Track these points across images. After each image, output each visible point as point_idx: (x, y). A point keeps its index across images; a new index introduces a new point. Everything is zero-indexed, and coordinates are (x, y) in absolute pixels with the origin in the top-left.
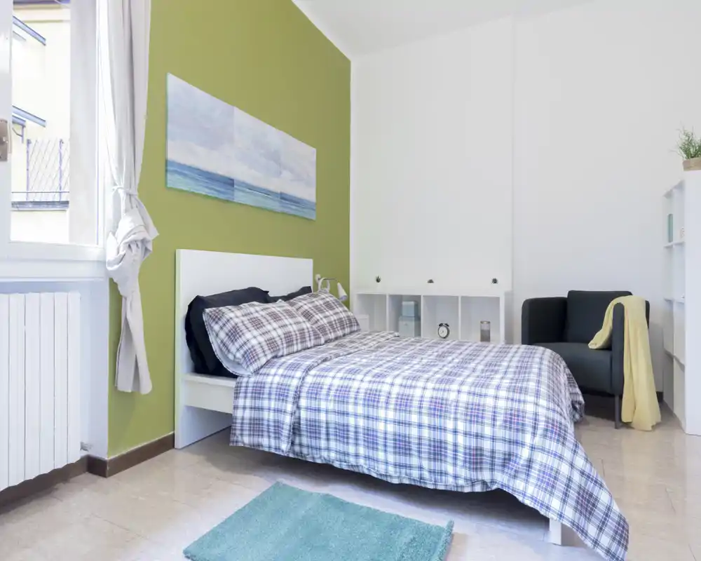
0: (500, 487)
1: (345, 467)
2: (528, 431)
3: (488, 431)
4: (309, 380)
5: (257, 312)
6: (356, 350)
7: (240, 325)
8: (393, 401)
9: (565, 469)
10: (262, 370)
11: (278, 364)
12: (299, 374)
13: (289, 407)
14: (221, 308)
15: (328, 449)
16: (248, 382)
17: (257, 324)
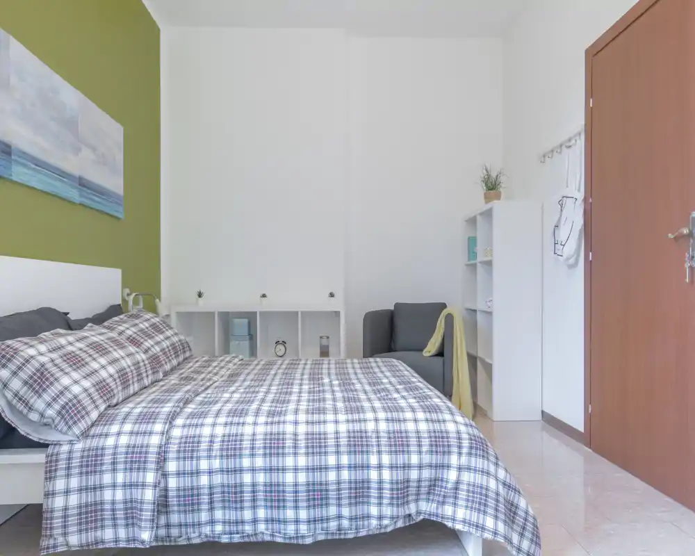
0: (427, 517)
1: (237, 539)
2: (454, 452)
3: (414, 459)
4: (177, 433)
5: (70, 344)
6: (211, 382)
7: (49, 365)
8: (302, 444)
9: (492, 484)
10: (93, 429)
11: (120, 418)
12: (158, 427)
13: (150, 477)
14: (9, 342)
15: (212, 522)
16: (70, 452)
17: (75, 361)
